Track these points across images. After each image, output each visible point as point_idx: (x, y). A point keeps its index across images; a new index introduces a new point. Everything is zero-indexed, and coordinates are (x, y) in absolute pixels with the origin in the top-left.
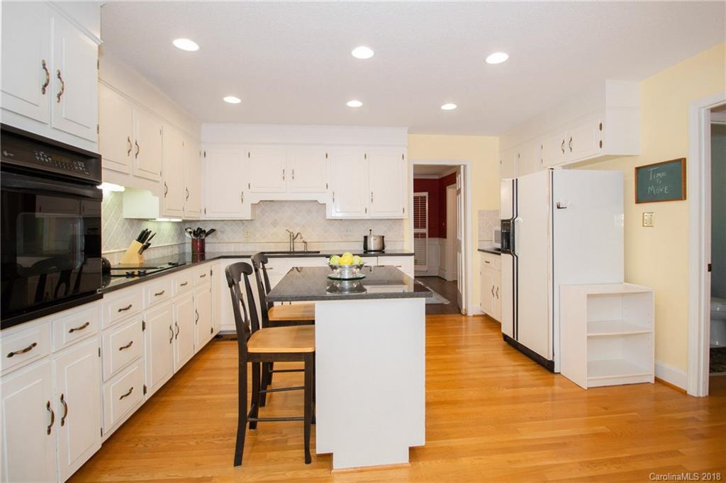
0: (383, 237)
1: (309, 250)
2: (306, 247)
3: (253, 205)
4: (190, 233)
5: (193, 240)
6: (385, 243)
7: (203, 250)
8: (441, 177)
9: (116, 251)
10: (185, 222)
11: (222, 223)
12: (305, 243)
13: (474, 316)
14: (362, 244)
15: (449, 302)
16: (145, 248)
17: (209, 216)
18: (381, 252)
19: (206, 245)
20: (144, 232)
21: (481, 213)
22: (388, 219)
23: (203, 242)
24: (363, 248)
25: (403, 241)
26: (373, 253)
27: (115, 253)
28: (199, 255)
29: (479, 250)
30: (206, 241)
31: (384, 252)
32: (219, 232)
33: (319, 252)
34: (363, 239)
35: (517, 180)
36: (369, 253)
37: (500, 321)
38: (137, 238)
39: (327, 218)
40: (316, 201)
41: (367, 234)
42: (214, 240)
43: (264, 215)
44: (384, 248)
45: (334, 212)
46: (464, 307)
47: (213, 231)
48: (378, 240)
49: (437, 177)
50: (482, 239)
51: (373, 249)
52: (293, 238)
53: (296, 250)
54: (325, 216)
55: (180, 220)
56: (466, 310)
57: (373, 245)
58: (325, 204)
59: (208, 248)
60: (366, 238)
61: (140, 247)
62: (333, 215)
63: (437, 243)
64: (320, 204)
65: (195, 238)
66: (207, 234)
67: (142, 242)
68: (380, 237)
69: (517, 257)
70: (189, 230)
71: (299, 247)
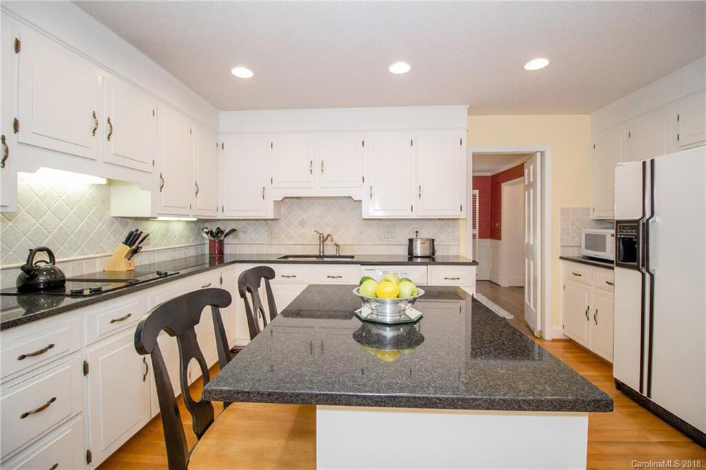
0: (433, 240)
1: (341, 254)
2: (338, 250)
3: (276, 202)
4: (207, 233)
5: (210, 241)
6: (435, 247)
7: (221, 252)
8: (494, 174)
9: (98, 255)
10: (200, 221)
11: (244, 222)
12: (337, 245)
13: (553, 340)
14: (407, 248)
15: (513, 316)
16: (135, 252)
17: (228, 215)
18: (431, 259)
19: (225, 246)
20: (131, 233)
21: (565, 212)
22: (440, 219)
23: (221, 243)
24: (407, 254)
25: (459, 245)
26: (419, 260)
27: (97, 258)
28: (218, 258)
29: (561, 258)
30: (225, 242)
31: (434, 259)
32: (241, 233)
33: (353, 257)
34: (407, 243)
35: (652, 161)
36: (415, 260)
37: (610, 360)
38: (124, 241)
39: (363, 217)
40: (350, 197)
41: (413, 236)
42: (236, 241)
43: (290, 214)
44: (434, 254)
45: (373, 209)
46: (539, 328)
47: (233, 230)
48: (427, 244)
49: (489, 174)
50: (566, 244)
51: (419, 255)
52: (323, 240)
53: (326, 253)
54: (361, 215)
55: (196, 219)
56: (541, 332)
57: (418, 251)
58: (361, 201)
59: (228, 250)
60: (411, 241)
61: (127, 252)
62: (370, 214)
63: (489, 244)
64: (355, 201)
65: (212, 239)
66: (227, 235)
67: (130, 245)
68: (430, 240)
69: (652, 276)
70: (205, 230)
71: (330, 251)
